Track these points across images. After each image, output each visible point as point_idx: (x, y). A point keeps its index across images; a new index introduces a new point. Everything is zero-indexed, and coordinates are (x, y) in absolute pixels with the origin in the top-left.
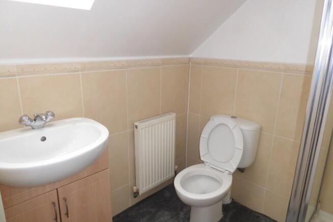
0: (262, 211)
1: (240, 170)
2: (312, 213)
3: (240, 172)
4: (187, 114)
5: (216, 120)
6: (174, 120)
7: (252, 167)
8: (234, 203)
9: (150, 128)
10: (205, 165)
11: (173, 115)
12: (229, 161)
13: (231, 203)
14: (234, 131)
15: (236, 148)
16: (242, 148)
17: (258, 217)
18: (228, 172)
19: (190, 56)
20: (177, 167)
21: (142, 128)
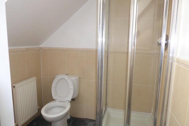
0: (85, 117)
1: (73, 100)
2: (104, 110)
3: (73, 101)
4: (41, 77)
5: (58, 77)
6: (35, 81)
7: (78, 97)
8: (71, 117)
9: (23, 86)
10: (56, 101)
11: (35, 78)
12: (67, 96)
13: (70, 118)
14: (68, 81)
15: (70, 89)
16: (73, 88)
17: (84, 120)
18: (68, 101)
19: (41, 46)
20: (39, 107)
21: (18, 87)
